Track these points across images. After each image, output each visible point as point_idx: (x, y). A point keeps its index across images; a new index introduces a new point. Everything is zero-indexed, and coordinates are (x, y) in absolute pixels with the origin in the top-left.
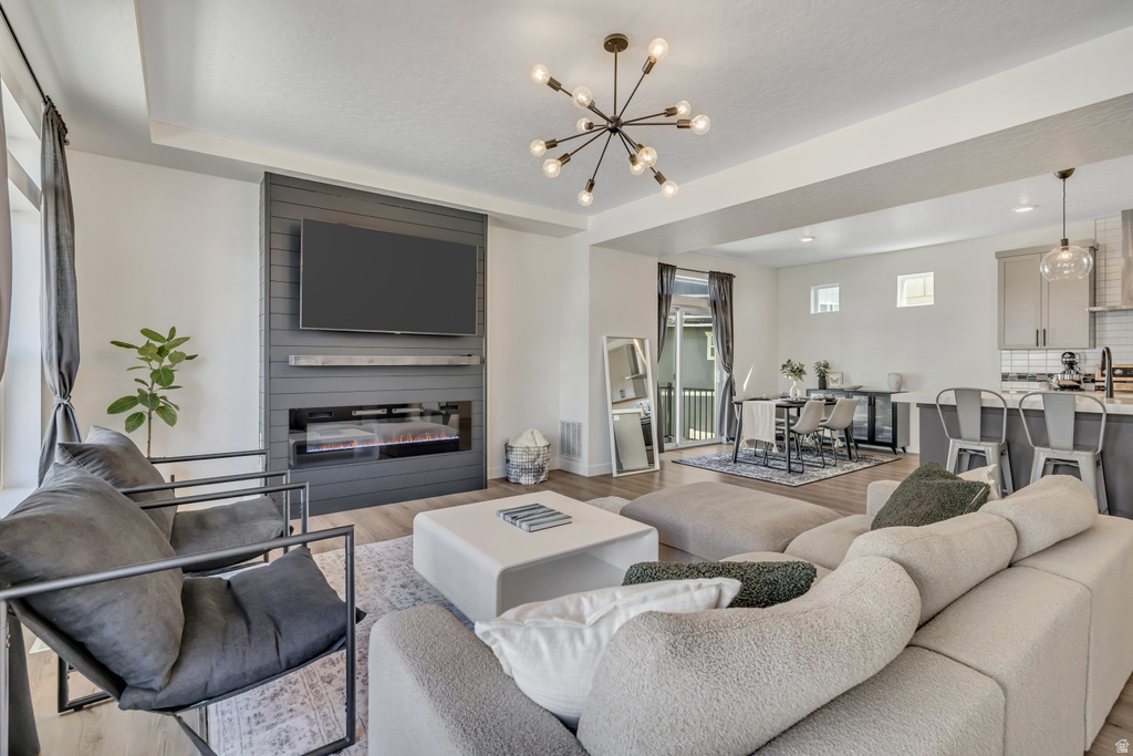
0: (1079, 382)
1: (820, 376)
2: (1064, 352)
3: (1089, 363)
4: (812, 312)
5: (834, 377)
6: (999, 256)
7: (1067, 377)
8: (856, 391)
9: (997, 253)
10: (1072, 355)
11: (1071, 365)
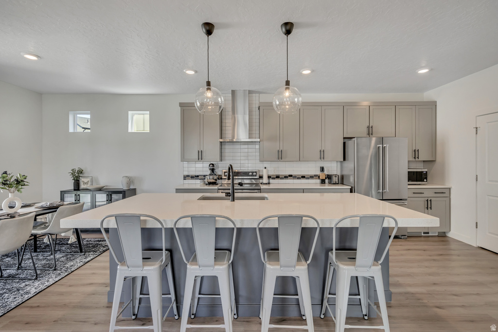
0: (216, 180)
1: (74, 179)
2: (210, 163)
3: (220, 169)
4: (71, 130)
5: (85, 180)
6: (182, 105)
7: (211, 177)
8: (100, 190)
9: (180, 103)
10: (212, 164)
11: (213, 170)
